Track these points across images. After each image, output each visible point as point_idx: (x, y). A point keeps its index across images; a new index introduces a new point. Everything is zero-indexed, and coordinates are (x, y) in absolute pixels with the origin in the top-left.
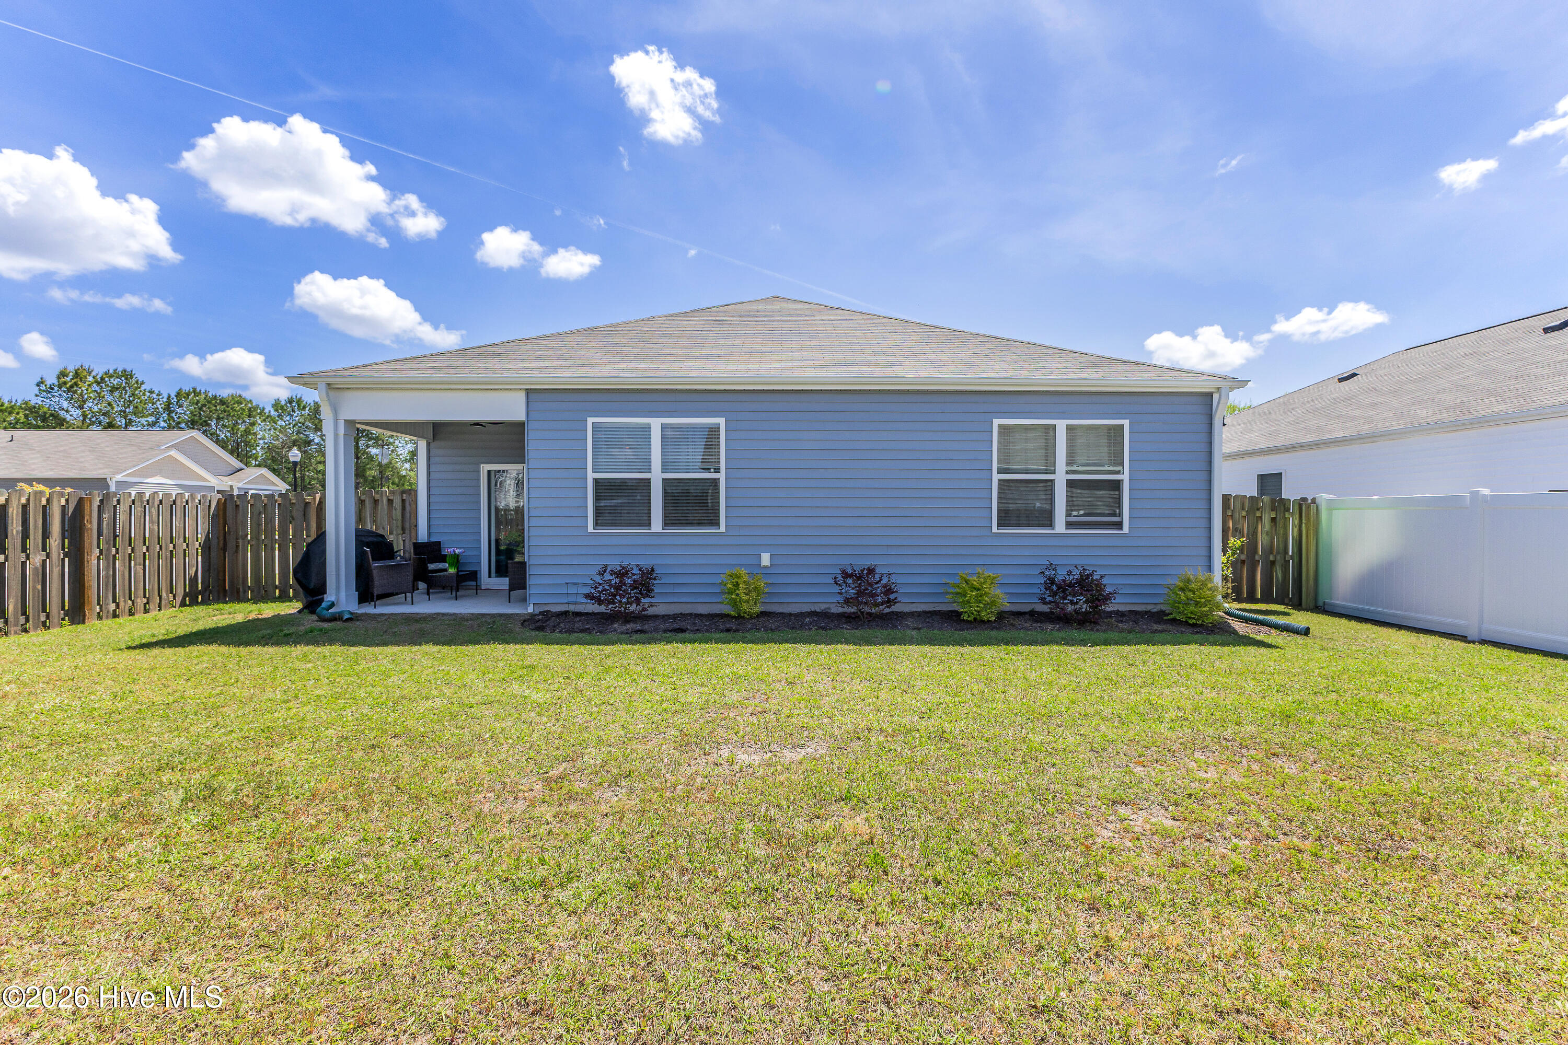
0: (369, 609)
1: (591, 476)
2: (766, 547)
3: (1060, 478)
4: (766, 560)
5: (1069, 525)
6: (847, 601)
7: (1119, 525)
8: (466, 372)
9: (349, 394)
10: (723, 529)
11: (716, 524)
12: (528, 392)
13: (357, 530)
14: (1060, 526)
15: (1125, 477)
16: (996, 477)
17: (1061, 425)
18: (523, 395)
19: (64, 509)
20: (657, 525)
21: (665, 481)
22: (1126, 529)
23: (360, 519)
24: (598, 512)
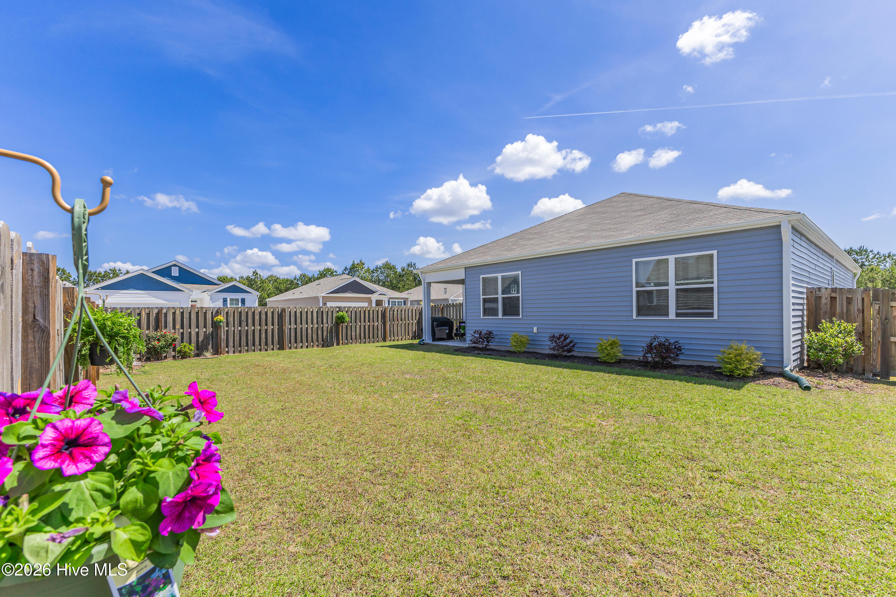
0: (435, 343)
1: (482, 297)
2: (535, 325)
3: (672, 288)
4: (535, 330)
5: (678, 315)
6: (553, 349)
7: (711, 315)
8: (450, 264)
9: (428, 274)
10: (521, 317)
11: (519, 315)
12: (465, 268)
13: (432, 318)
14: (672, 315)
15: (715, 286)
16: (635, 289)
17: (671, 258)
18: (464, 269)
19: (382, 311)
20: (500, 316)
21: (503, 298)
22: (716, 317)
23: (432, 314)
24: (485, 310)
